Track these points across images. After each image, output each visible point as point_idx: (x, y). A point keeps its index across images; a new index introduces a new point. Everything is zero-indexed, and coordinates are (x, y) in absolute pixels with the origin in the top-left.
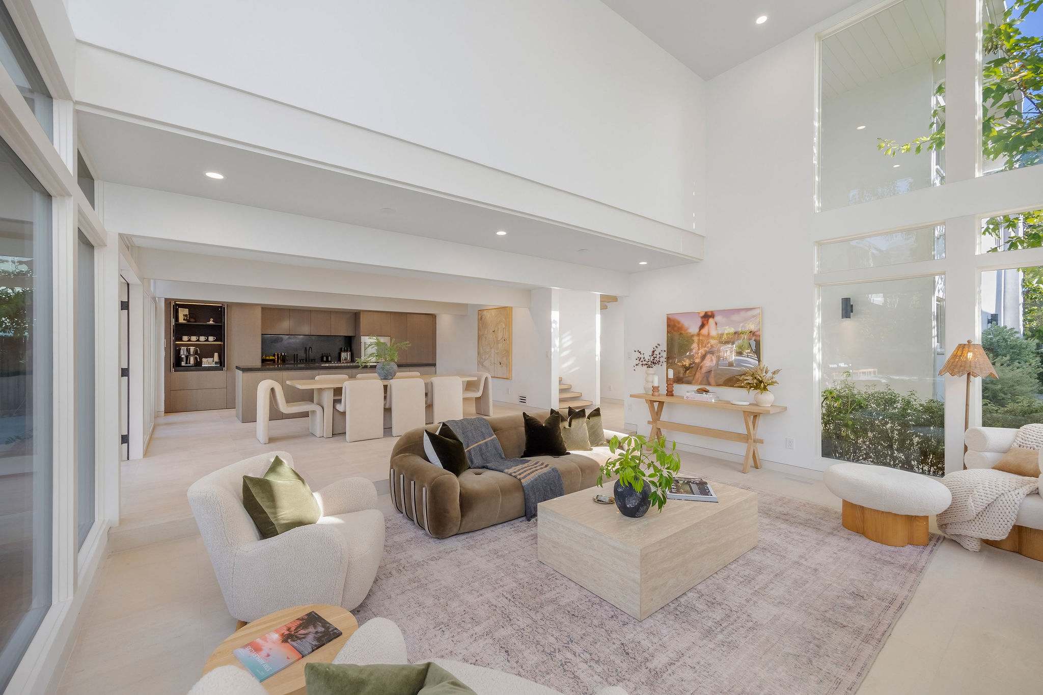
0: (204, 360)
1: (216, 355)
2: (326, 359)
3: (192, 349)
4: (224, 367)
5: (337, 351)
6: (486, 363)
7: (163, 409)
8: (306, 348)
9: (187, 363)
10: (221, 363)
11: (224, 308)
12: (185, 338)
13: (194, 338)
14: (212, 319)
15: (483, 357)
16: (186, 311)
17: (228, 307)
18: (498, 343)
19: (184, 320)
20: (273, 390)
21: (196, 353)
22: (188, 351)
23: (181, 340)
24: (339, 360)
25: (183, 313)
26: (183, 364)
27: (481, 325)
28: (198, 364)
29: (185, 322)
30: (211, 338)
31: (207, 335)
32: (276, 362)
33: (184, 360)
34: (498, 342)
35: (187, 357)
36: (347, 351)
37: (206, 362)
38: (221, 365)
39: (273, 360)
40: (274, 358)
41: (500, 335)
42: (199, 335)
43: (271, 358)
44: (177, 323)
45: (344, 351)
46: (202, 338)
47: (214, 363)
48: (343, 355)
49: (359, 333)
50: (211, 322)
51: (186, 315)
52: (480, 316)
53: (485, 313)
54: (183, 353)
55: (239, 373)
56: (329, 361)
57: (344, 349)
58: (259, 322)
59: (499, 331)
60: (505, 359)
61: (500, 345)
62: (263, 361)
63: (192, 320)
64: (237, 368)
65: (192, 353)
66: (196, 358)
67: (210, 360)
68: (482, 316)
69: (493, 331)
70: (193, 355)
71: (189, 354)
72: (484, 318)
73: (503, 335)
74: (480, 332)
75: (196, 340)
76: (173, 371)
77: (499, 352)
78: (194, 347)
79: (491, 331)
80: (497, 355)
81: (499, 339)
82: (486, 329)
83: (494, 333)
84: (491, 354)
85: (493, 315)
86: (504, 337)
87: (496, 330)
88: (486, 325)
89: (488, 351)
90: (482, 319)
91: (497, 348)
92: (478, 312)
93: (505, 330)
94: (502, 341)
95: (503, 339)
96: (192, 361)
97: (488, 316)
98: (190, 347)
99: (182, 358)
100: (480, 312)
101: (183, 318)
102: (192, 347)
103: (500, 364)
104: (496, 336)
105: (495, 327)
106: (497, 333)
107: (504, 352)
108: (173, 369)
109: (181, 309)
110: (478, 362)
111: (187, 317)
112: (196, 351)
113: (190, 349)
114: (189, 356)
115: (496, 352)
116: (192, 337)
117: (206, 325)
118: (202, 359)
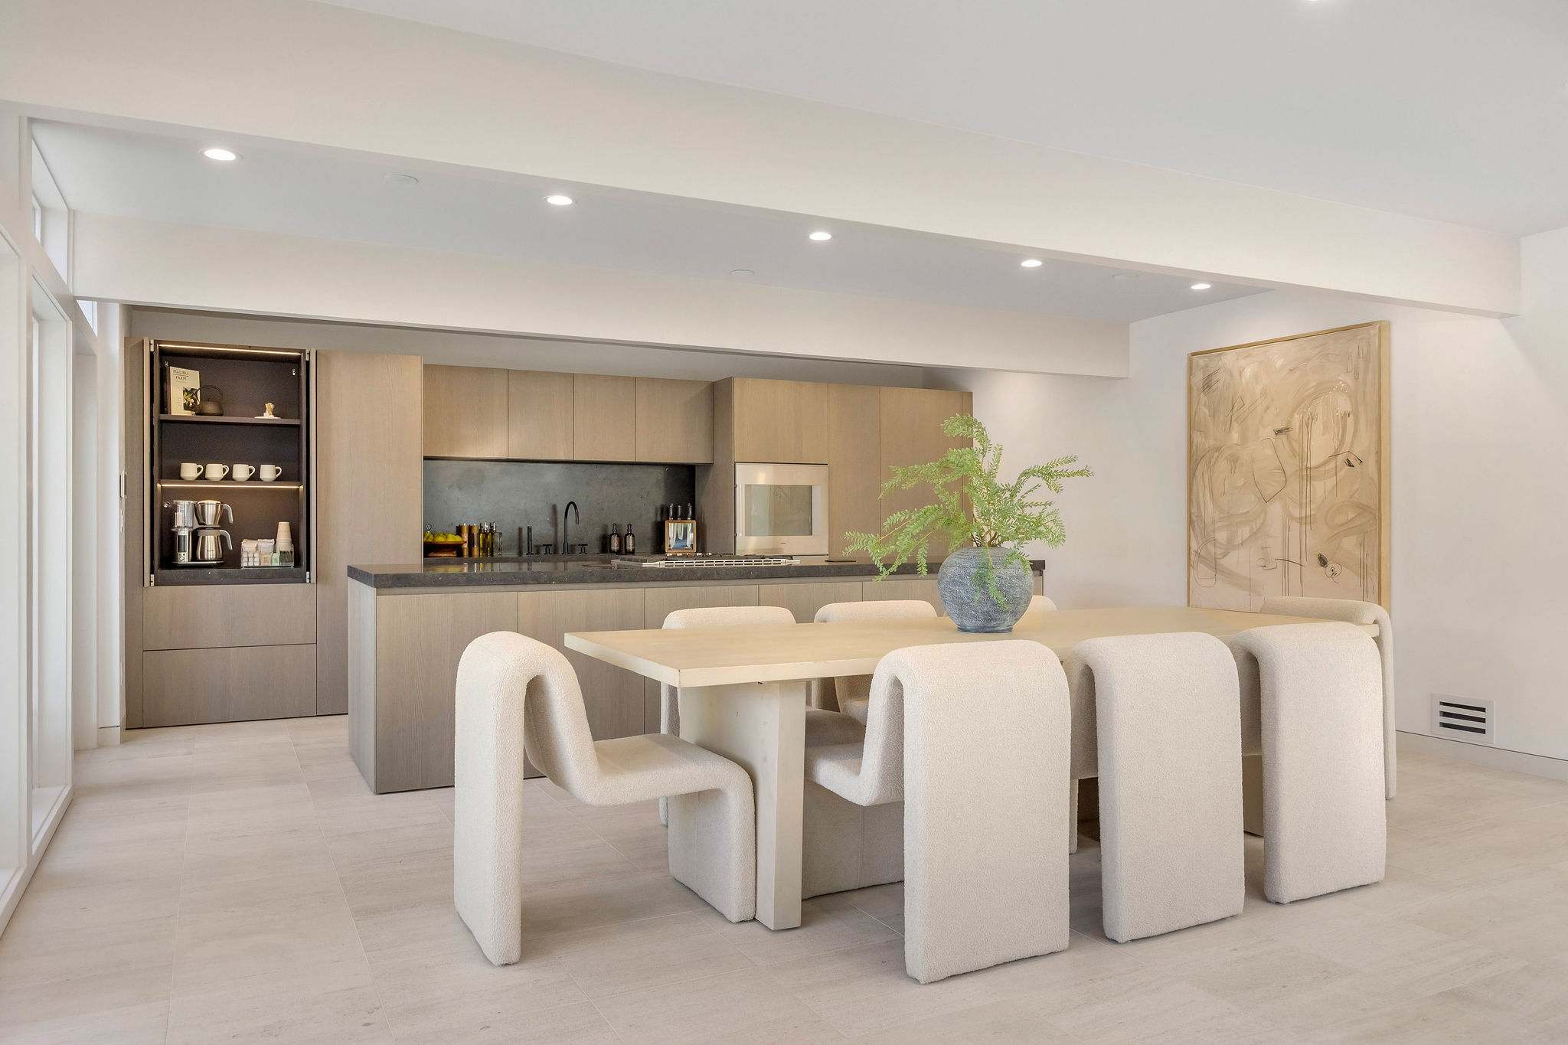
0: (248, 546)
1: (283, 528)
2: (620, 544)
3: (211, 508)
4: (308, 569)
5: (651, 516)
6: (1239, 561)
7: (116, 714)
8: (554, 508)
9: (194, 558)
10: (299, 559)
11: (308, 363)
12: (190, 470)
13: (215, 471)
14: (269, 406)
15: (1222, 536)
16: (192, 378)
17: (321, 360)
18: (1309, 479)
19: (186, 407)
20: (535, 691)
21: (222, 521)
22: (198, 513)
23: (176, 475)
24: (658, 546)
25: (183, 382)
26: (184, 557)
27: (1204, 410)
28: (230, 559)
29: (188, 413)
30: (268, 472)
31: (256, 461)
32: (466, 553)
33: (187, 544)
34: (1307, 474)
35: (195, 536)
36: (684, 517)
37: (255, 552)
38: (297, 564)
39: (457, 548)
40: (458, 539)
41: (1320, 446)
42: (229, 460)
43: (453, 539)
44: (164, 417)
45: (675, 517)
46: (241, 471)
47: (277, 556)
48: (672, 529)
49: (729, 451)
50: (268, 416)
51: (189, 392)
52: (1199, 377)
53: (1230, 357)
54: (183, 519)
55: (363, 596)
56: (627, 552)
57: (675, 509)
58: (416, 415)
59: (1317, 427)
60: (1349, 542)
61: (1320, 488)
62: (430, 549)
63: (210, 408)
64: (354, 573)
65: (209, 522)
66: (223, 539)
67: (266, 544)
68: (1215, 372)
69: (1279, 432)
70: (215, 528)
71: (200, 524)
72: (1221, 382)
73: (1342, 442)
74: (1198, 439)
75: (222, 475)
76: (152, 584)
77: (1314, 515)
78: (215, 502)
79: (1268, 432)
80: (1304, 526)
81: (1314, 463)
82: (1235, 425)
83: (1283, 436)
84: (1264, 522)
85: (1279, 363)
86: (1346, 447)
87: (1297, 425)
88: (1235, 409)
89: (1248, 512)
90: (1214, 387)
91: (1304, 496)
92: (1190, 362)
93: (1350, 420)
94: (1332, 465)
95: (1341, 458)
96: (210, 549)
97: (1248, 372)
98: (205, 502)
99: (179, 536)
100: (1201, 361)
101: (182, 401)
102: (210, 502)
103: (1323, 562)
104: (1294, 450)
105: (1291, 416)
106: (1305, 437)
107: (1351, 516)
108: (153, 576)
109: (176, 369)
110: (1192, 557)
111: (192, 398)
112: (224, 513)
113: (203, 506)
114: (201, 533)
115: (1296, 513)
116: (210, 466)
117: (253, 425)
118: (239, 544)
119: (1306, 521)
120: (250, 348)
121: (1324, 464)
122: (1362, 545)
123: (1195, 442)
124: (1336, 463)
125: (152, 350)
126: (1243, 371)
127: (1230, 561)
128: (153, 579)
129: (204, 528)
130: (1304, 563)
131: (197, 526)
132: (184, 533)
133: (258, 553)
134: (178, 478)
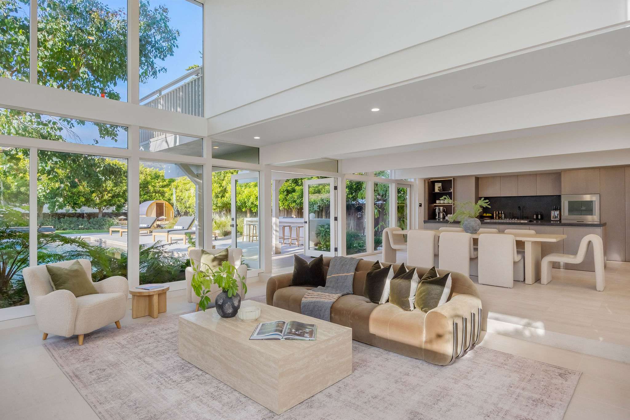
2: (536, 217)
3: (441, 208)
9: (439, 217)
11: (452, 180)
12: (438, 202)
13: (441, 201)
16: (440, 185)
17: (454, 179)
19: (438, 190)
21: (444, 211)
22: (439, 209)
25: (437, 187)
26: (437, 217)
28: (445, 218)
29: (439, 191)
32: (495, 218)
33: (437, 215)
35: (439, 213)
36: (556, 209)
39: (490, 217)
40: (490, 215)
44: (433, 192)
48: (553, 213)
51: (440, 187)
54: (437, 211)
63: (442, 190)
65: (441, 211)
66: (444, 214)
75: (443, 202)
96: (441, 216)
101: (438, 189)
109: (436, 183)
112: (444, 210)
117: (448, 192)
118: (447, 215)
120: (445, 179)
125: (428, 181)
132: (437, 213)
133: (449, 217)
134: (435, 203)
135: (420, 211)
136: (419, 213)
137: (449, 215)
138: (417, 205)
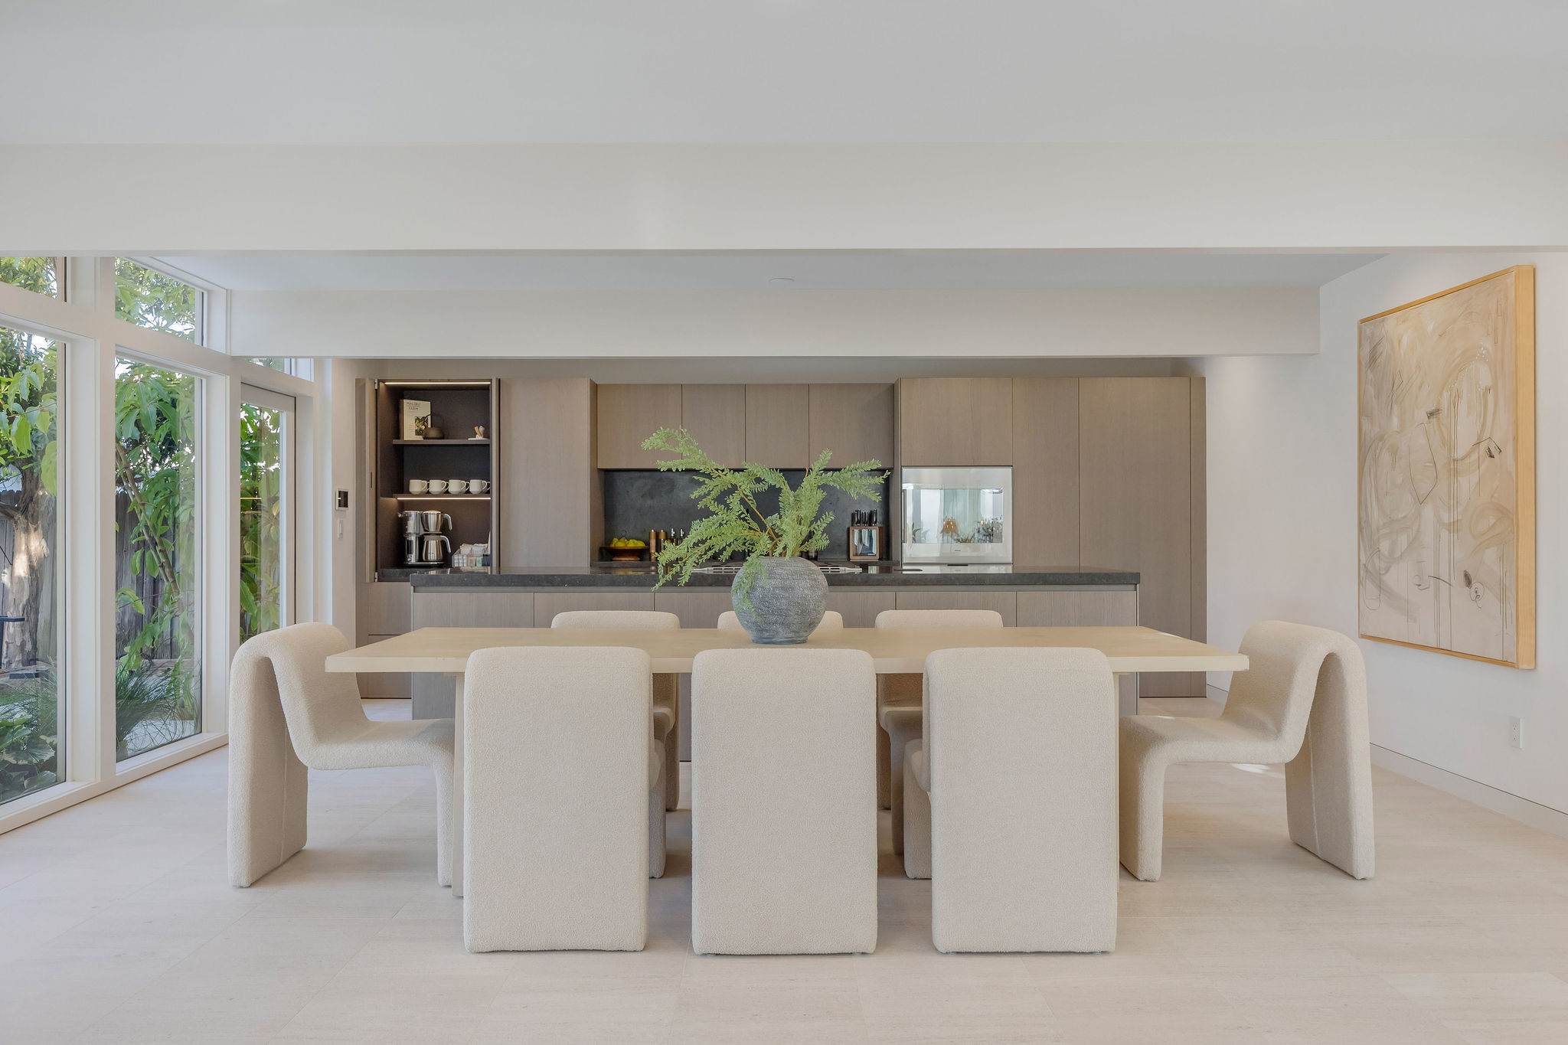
0: (461, 551)
3: (433, 516)
6: (1399, 578)
9: (420, 559)
12: (416, 486)
13: (436, 485)
14: (479, 430)
15: (1385, 546)
16: (424, 408)
18: (1456, 473)
19: (418, 433)
21: (444, 528)
22: (424, 521)
23: (406, 490)
25: (414, 416)
26: (413, 559)
27: (1371, 390)
28: (449, 562)
29: (420, 438)
30: (474, 487)
31: (467, 477)
33: (415, 548)
34: (1454, 466)
35: (421, 540)
39: (638, 553)
41: (1466, 430)
42: (446, 477)
44: (396, 442)
46: (455, 486)
47: (480, 558)
50: (478, 438)
52: (1367, 349)
53: (1391, 323)
54: (412, 526)
59: (1463, 407)
60: (1490, 555)
61: (1466, 484)
62: (597, 556)
63: (437, 434)
65: (432, 529)
66: (443, 543)
67: (478, 548)
68: (1378, 344)
69: (1431, 415)
70: (437, 534)
71: (425, 530)
72: (1384, 354)
73: (1483, 425)
74: (1366, 426)
75: (443, 489)
76: (376, 580)
77: (1461, 520)
78: (436, 512)
79: (1421, 415)
80: (1452, 535)
81: (1460, 453)
82: (1395, 407)
83: (1434, 420)
84: (1419, 529)
85: (1430, 328)
86: (1487, 435)
87: (1446, 407)
88: (1395, 388)
89: (1405, 517)
90: (1379, 360)
91: (1452, 496)
92: (1360, 328)
93: (1490, 397)
94: (1474, 457)
95: (1483, 447)
96: (433, 552)
97: (1405, 341)
98: (428, 512)
99: (408, 541)
100: (1368, 329)
101: (415, 428)
102: (432, 512)
103: (1468, 581)
104: (1444, 438)
105: (1441, 393)
106: (1453, 420)
107: (1492, 520)
108: (376, 573)
109: (408, 401)
110: (1362, 572)
111: (423, 424)
112: (445, 523)
113: (427, 515)
114: (426, 537)
115: (1446, 518)
116: (432, 482)
117: (467, 445)
118: (456, 548)
119: (1453, 527)
120: (449, 381)
121: (1468, 455)
122: (1501, 559)
123: (1364, 428)
124: (1478, 453)
125: (376, 388)
126: (1402, 338)
127: (1390, 579)
128: (376, 577)
129: (429, 534)
130: (1453, 582)
131: (422, 532)
132: (413, 538)
133: (468, 556)
134: (407, 492)
135: (339, 532)
136: (338, 539)
137: (465, 549)
138: (330, 500)
